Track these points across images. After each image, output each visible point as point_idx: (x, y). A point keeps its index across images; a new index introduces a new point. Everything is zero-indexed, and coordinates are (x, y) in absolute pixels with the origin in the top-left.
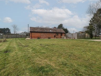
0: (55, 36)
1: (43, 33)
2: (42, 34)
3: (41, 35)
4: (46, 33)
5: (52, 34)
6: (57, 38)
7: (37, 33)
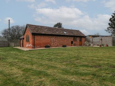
0: (72, 42)
1: (55, 37)
2: (53, 39)
3: (51, 41)
4: (58, 38)
5: (68, 38)
6: (75, 45)
7: (45, 37)
